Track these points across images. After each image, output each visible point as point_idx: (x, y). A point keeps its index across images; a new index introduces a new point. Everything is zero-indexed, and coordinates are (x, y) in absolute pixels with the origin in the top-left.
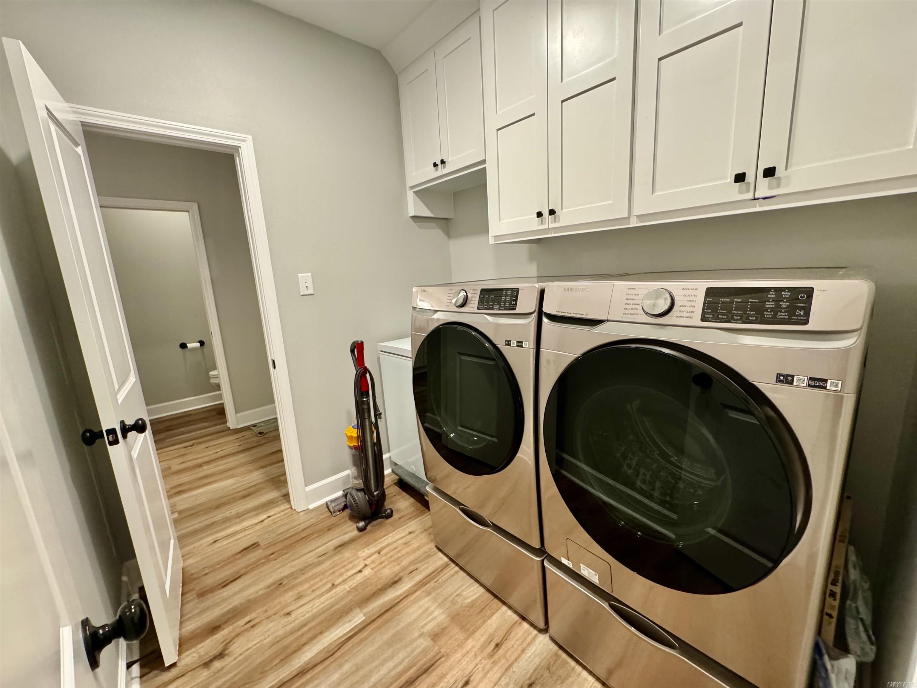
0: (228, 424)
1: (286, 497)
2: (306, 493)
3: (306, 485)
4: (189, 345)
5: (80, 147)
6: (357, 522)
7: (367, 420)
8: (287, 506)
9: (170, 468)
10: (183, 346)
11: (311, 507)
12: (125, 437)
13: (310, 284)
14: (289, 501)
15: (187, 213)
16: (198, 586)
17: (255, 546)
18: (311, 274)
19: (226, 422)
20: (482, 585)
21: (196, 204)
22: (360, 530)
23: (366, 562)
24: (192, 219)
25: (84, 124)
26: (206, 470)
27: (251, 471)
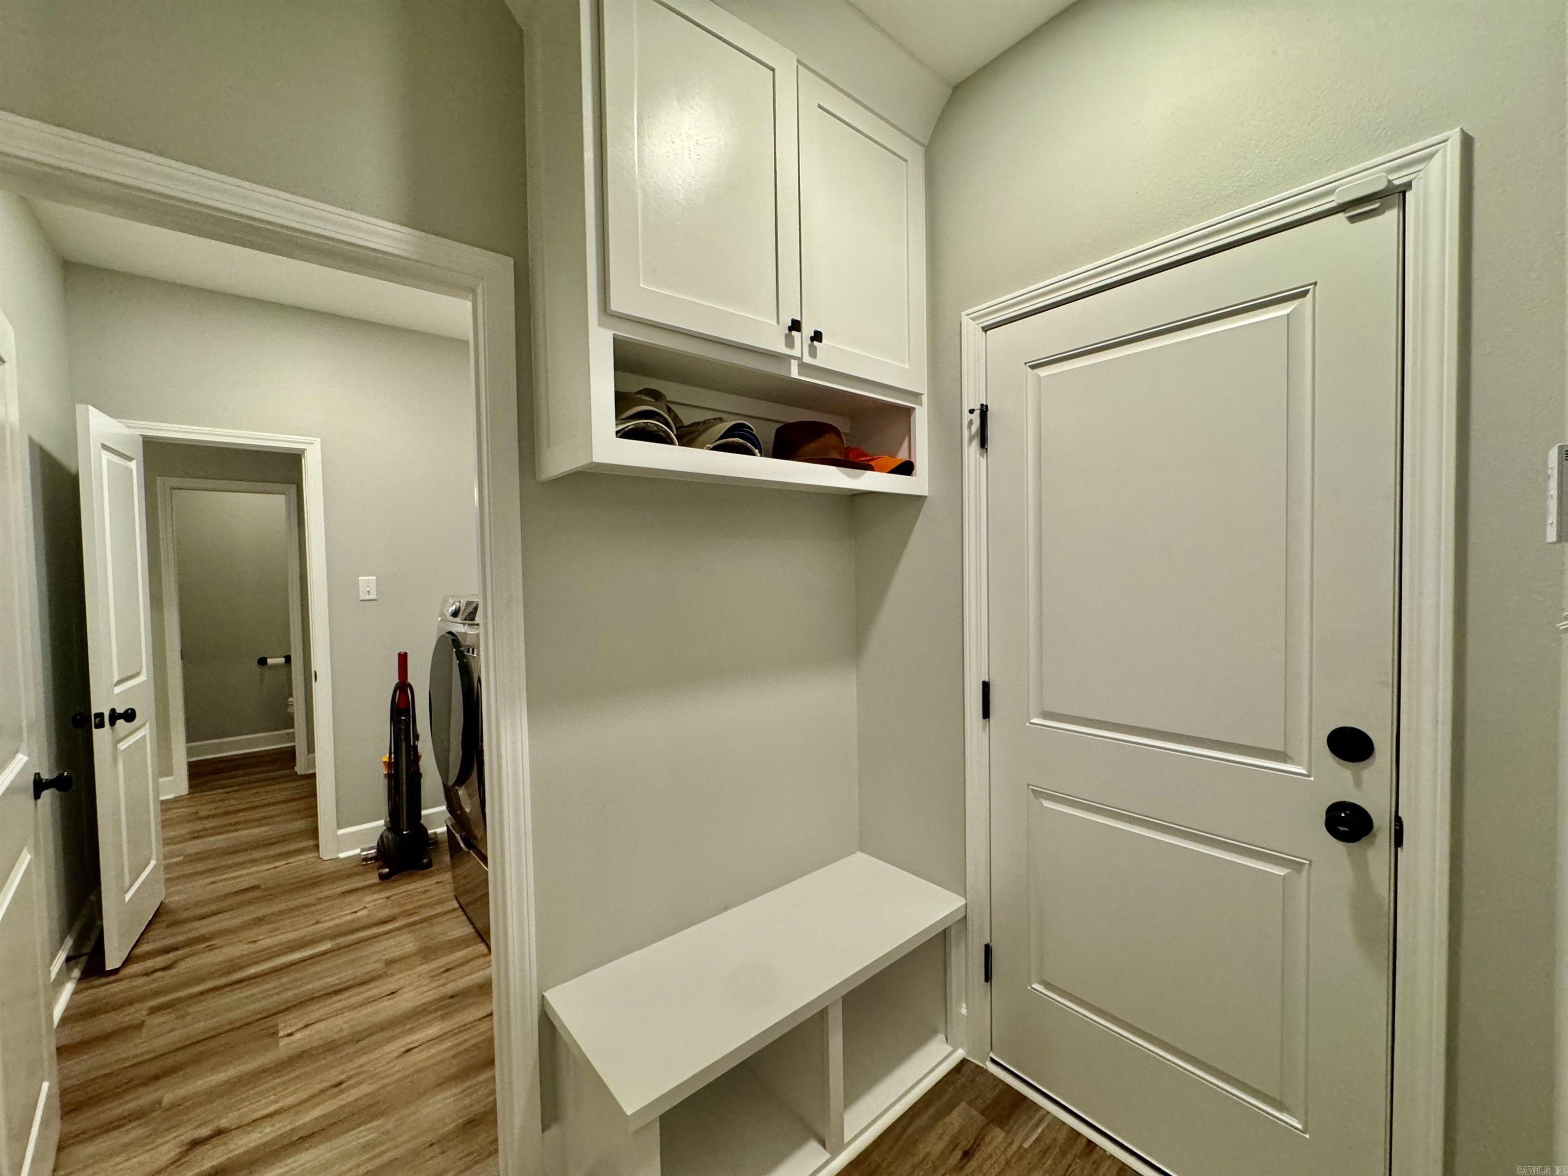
0: (296, 768)
1: (317, 847)
2: (338, 836)
3: (339, 827)
4: (269, 661)
5: (134, 462)
6: (381, 867)
7: (404, 743)
8: (317, 855)
9: (197, 813)
10: (262, 662)
11: (342, 855)
12: (112, 723)
13: (373, 589)
14: (318, 851)
15: (283, 496)
16: (170, 919)
17: (256, 887)
18: (375, 577)
19: (293, 767)
20: (474, 927)
21: (295, 486)
22: (382, 877)
23: (367, 905)
24: (288, 504)
25: (144, 437)
26: (241, 816)
27: (296, 820)
